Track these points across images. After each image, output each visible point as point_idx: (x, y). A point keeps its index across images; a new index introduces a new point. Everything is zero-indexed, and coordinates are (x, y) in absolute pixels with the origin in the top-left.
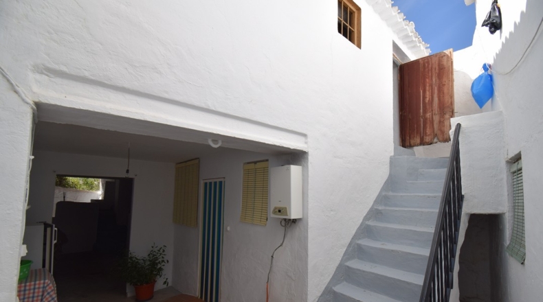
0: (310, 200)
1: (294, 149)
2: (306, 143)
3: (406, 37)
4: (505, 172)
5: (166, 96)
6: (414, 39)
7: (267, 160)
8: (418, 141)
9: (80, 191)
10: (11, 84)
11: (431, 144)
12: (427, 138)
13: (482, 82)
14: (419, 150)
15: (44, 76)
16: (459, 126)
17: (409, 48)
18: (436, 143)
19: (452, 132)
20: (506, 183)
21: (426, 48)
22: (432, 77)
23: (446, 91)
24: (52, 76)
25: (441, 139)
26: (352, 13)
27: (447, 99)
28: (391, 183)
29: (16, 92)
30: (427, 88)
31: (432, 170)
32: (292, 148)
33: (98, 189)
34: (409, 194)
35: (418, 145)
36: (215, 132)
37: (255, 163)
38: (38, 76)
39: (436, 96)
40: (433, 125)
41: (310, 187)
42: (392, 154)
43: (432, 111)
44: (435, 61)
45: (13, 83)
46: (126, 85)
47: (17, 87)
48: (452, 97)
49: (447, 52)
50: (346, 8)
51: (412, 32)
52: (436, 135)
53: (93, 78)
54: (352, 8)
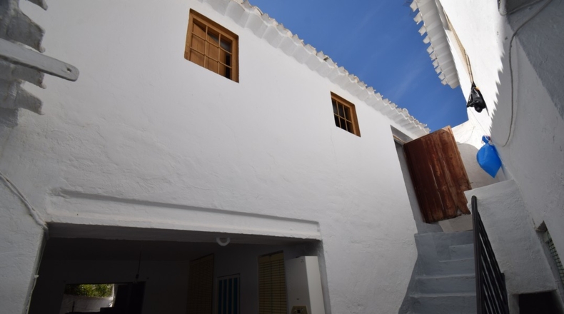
0: (331, 296)
1: (306, 239)
2: (319, 231)
3: (402, 121)
4: (539, 242)
5: (174, 202)
6: (411, 122)
7: (282, 252)
8: (441, 215)
9: (91, 298)
10: (28, 208)
11: (455, 217)
12: (450, 211)
13: (486, 153)
14: (445, 224)
15: (60, 197)
16: (474, 199)
17: (408, 130)
18: (460, 215)
19: (469, 204)
20: (544, 255)
21: (425, 127)
22: (437, 152)
23: (454, 163)
24: (68, 197)
25: (464, 211)
26: (347, 109)
27: (457, 170)
28: (422, 265)
29: (31, 215)
30: (436, 162)
31: (464, 246)
32: (304, 238)
33: (110, 295)
34: (445, 277)
35: (442, 219)
36: (222, 231)
37: (270, 255)
38: (55, 199)
39: (446, 169)
40: (452, 197)
41: (329, 280)
42: (416, 232)
43: (447, 183)
44: (436, 137)
45: (30, 207)
46: (137, 197)
47: (32, 211)
48: (462, 168)
49: (446, 129)
50: (340, 106)
51: (407, 117)
52: (457, 208)
53: (105, 194)
54: (346, 105)
